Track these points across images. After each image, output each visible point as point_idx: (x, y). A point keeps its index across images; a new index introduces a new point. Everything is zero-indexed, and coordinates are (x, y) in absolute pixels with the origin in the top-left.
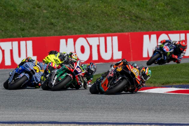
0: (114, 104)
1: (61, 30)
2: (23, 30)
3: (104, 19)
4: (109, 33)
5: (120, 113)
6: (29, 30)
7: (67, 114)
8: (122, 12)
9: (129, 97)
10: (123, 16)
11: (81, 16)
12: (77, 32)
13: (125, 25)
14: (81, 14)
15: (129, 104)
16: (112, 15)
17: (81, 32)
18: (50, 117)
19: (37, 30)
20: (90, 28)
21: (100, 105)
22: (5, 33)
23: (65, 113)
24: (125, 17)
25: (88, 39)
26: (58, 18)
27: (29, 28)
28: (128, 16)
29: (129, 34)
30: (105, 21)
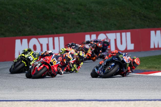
0: (127, 85)
3: (120, 19)
4: (124, 30)
5: (132, 92)
7: (90, 93)
9: (139, 79)
10: (134, 16)
15: (139, 84)
16: (126, 15)
18: (77, 96)
21: (116, 86)
22: (43, 31)
25: (107, 34)
29: (139, 30)
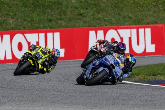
0: (146, 101)
1: (91, 21)
2: (50, 21)
3: (136, 10)
4: (141, 24)
6: (57, 21)
8: (156, 3)
9: (162, 93)
10: (157, 7)
11: (112, 7)
12: (107, 23)
13: (159, 16)
14: (112, 4)
15: (163, 100)
16: (145, 5)
17: (112, 24)
19: (65, 21)
20: (121, 19)
21: (132, 101)
22: (31, 24)
24: (159, 8)
25: (119, 30)
26: (87, 9)
27: (57, 19)
28: (161, 7)
29: (163, 26)
30: (137, 11)
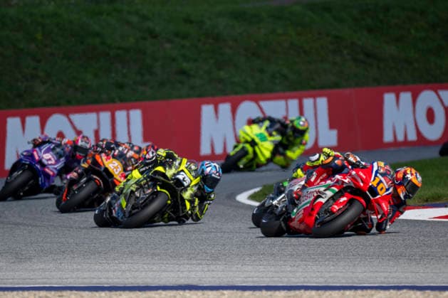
1: (204, 85)
2: (122, 87)
3: (297, 60)
4: (308, 90)
5: (333, 266)
6: (134, 87)
7: (216, 268)
8: (336, 45)
11: (247, 56)
12: (238, 89)
13: (342, 72)
14: (247, 49)
17: (247, 89)
18: (181, 275)
19: (152, 87)
20: (267, 80)
22: (83, 93)
23: (212, 267)
24: (342, 55)
25: (262, 103)
27: (135, 82)
28: (348, 54)
29: (353, 92)
